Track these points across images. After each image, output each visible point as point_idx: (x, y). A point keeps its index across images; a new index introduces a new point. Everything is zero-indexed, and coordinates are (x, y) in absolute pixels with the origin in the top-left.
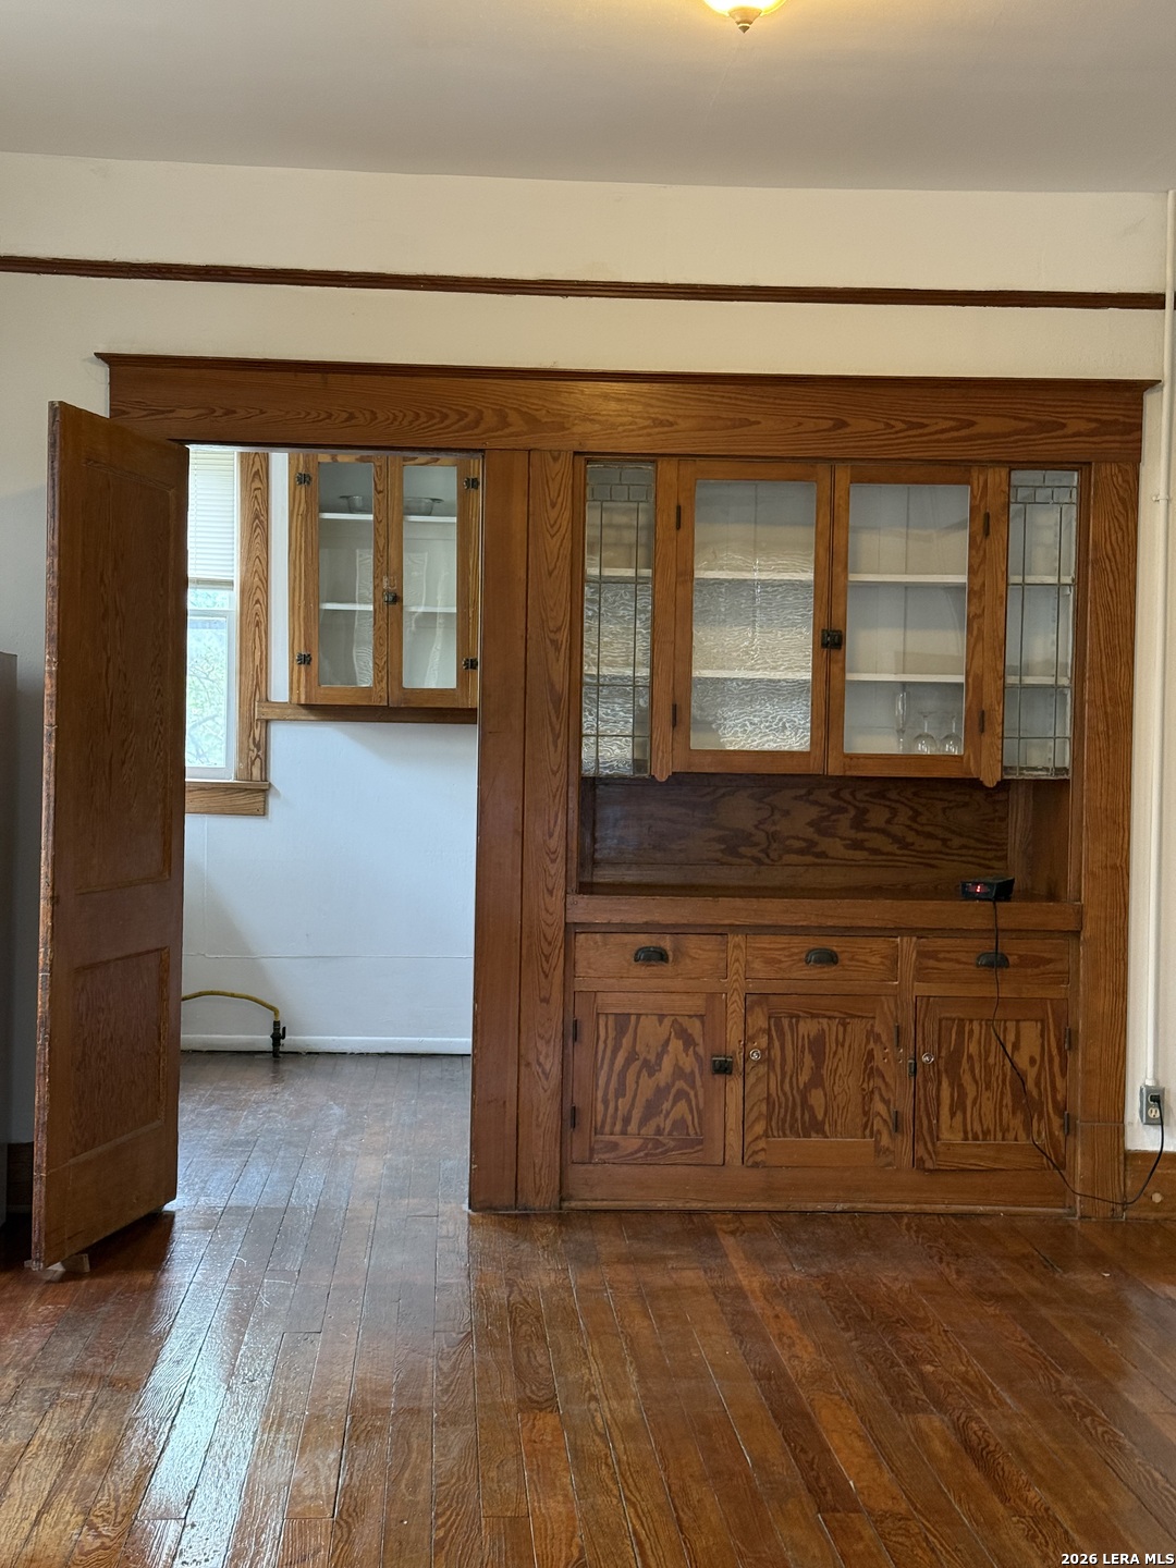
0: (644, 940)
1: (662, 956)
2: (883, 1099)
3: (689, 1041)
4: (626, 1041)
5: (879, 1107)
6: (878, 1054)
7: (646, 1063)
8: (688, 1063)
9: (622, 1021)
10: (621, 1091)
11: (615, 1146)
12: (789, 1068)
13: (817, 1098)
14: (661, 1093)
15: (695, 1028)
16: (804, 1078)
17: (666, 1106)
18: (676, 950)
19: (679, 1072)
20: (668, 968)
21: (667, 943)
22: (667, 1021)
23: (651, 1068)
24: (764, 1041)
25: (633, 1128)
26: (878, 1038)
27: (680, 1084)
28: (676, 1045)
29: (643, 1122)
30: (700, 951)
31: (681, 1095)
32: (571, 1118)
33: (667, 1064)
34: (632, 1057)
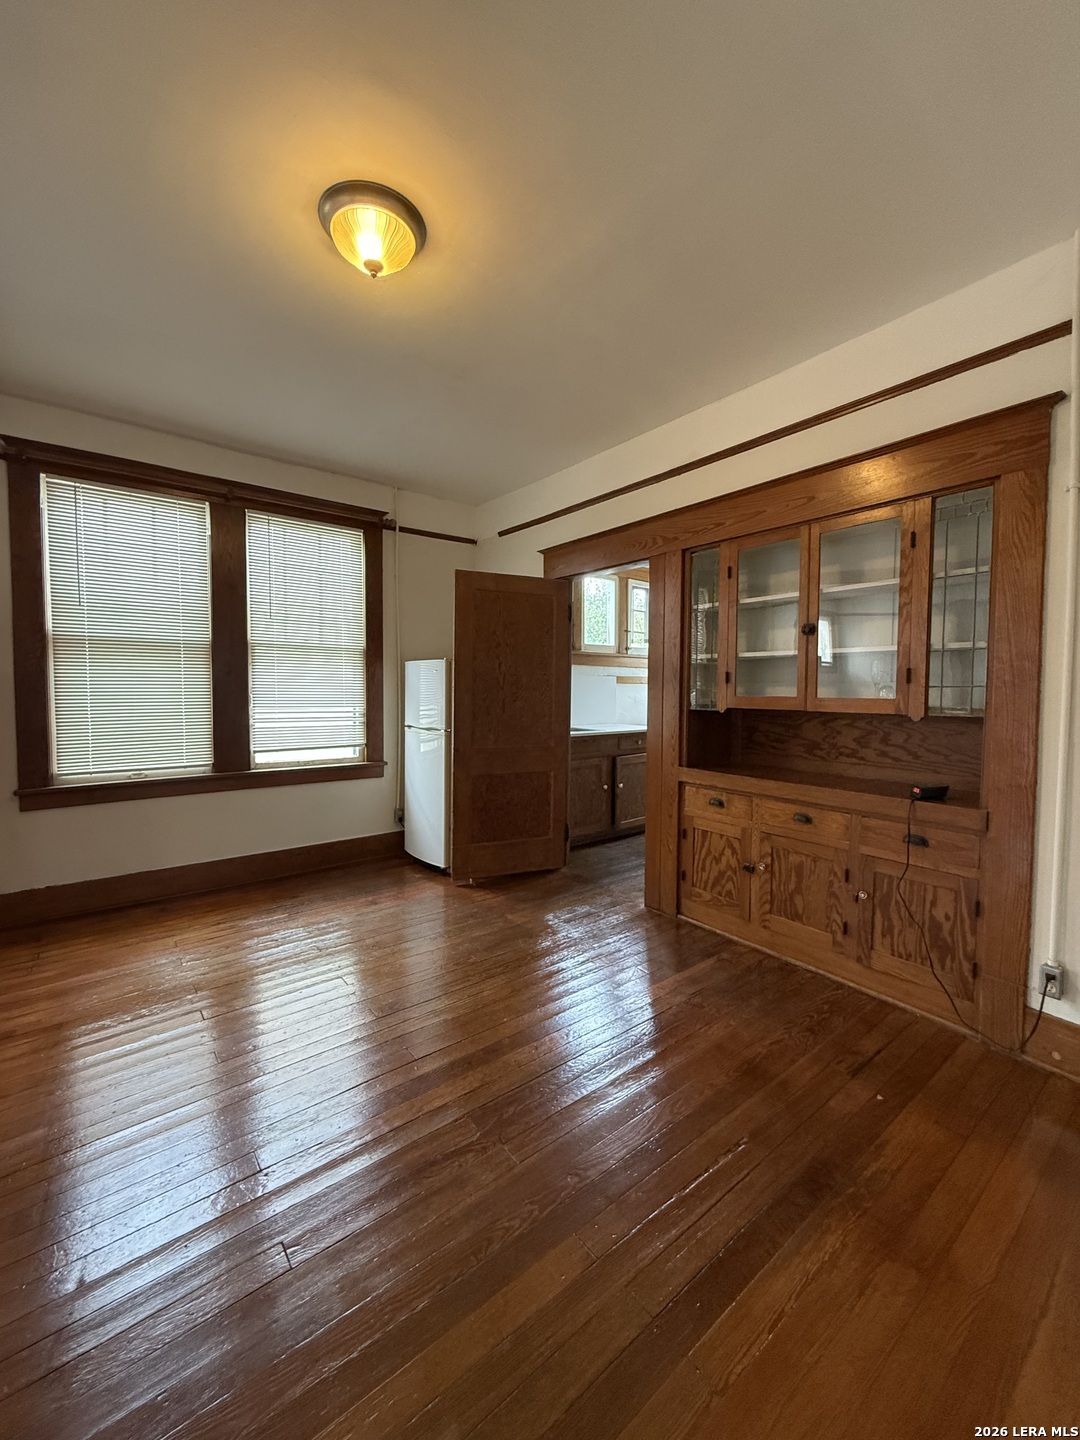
0: (713, 794)
1: (721, 804)
2: (838, 913)
3: (734, 852)
4: (706, 844)
5: (835, 916)
6: (836, 885)
7: (715, 857)
8: (733, 862)
9: (705, 833)
10: (703, 869)
11: (700, 896)
12: (783, 879)
13: (799, 901)
14: (721, 874)
15: (736, 845)
16: (792, 886)
17: (724, 882)
18: (728, 801)
19: (729, 866)
20: (724, 811)
21: (724, 798)
22: (724, 838)
23: (718, 860)
24: (769, 860)
25: (708, 888)
26: (835, 874)
27: (729, 873)
28: (728, 852)
29: (712, 888)
30: (738, 805)
31: (730, 879)
32: (681, 876)
33: (724, 859)
34: (709, 852)
